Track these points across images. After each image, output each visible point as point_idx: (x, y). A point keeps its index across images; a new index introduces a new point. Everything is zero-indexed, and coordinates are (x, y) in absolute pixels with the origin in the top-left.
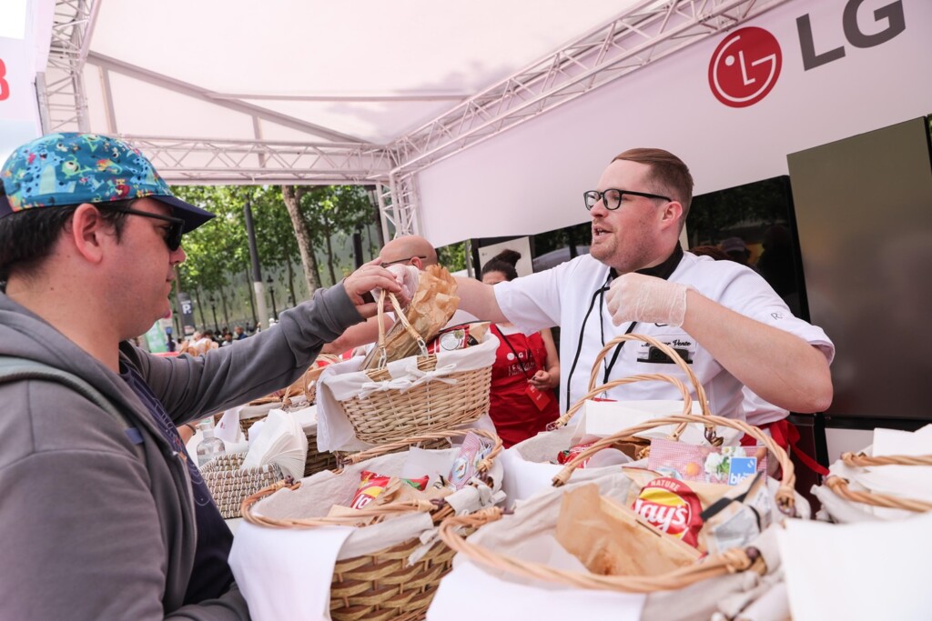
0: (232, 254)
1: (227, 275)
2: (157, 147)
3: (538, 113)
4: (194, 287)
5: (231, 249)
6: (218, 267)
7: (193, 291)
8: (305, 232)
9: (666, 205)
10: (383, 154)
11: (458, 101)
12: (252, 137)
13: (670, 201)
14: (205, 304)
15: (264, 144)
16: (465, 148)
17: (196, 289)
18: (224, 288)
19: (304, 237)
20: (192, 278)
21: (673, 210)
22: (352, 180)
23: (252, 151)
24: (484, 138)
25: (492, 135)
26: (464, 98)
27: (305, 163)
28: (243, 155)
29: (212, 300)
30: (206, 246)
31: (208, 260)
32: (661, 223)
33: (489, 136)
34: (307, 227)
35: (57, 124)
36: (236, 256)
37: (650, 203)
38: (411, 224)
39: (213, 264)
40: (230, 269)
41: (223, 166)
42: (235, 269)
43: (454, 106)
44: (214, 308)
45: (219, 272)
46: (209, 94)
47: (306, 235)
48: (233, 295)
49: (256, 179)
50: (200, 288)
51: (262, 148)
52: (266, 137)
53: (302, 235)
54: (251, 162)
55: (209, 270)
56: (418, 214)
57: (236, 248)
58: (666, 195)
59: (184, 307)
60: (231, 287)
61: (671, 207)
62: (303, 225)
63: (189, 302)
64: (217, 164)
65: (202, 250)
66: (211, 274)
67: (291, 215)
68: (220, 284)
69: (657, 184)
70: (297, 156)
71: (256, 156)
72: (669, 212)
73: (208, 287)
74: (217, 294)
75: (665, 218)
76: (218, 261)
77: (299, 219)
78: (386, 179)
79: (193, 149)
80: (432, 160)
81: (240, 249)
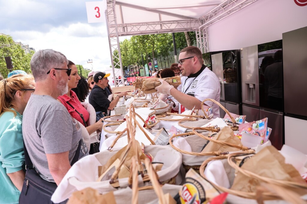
0: (171, 45)
1: (169, 52)
2: (133, 25)
3: (240, 9)
4: (159, 56)
5: (170, 43)
6: (167, 49)
7: (159, 57)
8: (189, 39)
9: (193, 58)
10: (197, 21)
11: (216, 6)
12: (158, 20)
13: (194, 57)
14: (163, 61)
15: (162, 22)
16: (220, 20)
17: (160, 56)
18: (169, 56)
19: (189, 41)
20: (159, 53)
21: (195, 59)
22: (188, 30)
23: (158, 24)
24: (225, 17)
25: (227, 16)
26: (218, 5)
27: (173, 26)
28: (155, 25)
29: (165, 60)
30: (162, 43)
31: (163, 47)
32: (193, 63)
33: (226, 16)
34: (190, 38)
35: (110, 22)
36: (172, 46)
37: (189, 60)
38: (206, 43)
39: (165, 49)
40: (170, 50)
41: (149, 30)
42: (172, 50)
43: (215, 7)
44: (165, 62)
45: (167, 51)
46: (146, 9)
47: (190, 41)
48: (171, 58)
49: (159, 32)
50: (161, 56)
51: (161, 23)
52: (163, 20)
53: (188, 41)
54: (158, 28)
55: (164, 50)
56: (208, 40)
57: (172, 43)
58: (192, 56)
59: (155, 62)
60: (171, 55)
61: (194, 58)
62: (189, 37)
63: (156, 61)
64: (148, 29)
65: (161, 45)
66: (164, 52)
67: (185, 34)
68: (167, 55)
69: (189, 55)
70: (171, 24)
71: (160, 25)
72: (195, 60)
73: (163, 56)
74: (166, 58)
75: (194, 61)
76: (166, 48)
77: (187, 35)
78: (198, 29)
79: (142, 25)
80: (211, 23)
81: (173, 44)
